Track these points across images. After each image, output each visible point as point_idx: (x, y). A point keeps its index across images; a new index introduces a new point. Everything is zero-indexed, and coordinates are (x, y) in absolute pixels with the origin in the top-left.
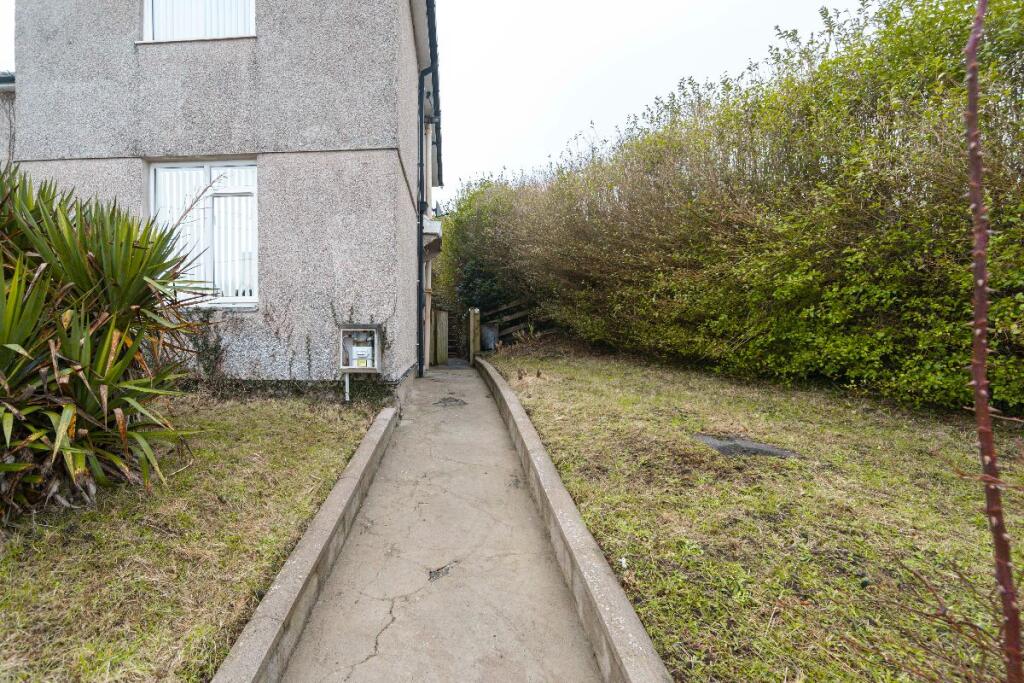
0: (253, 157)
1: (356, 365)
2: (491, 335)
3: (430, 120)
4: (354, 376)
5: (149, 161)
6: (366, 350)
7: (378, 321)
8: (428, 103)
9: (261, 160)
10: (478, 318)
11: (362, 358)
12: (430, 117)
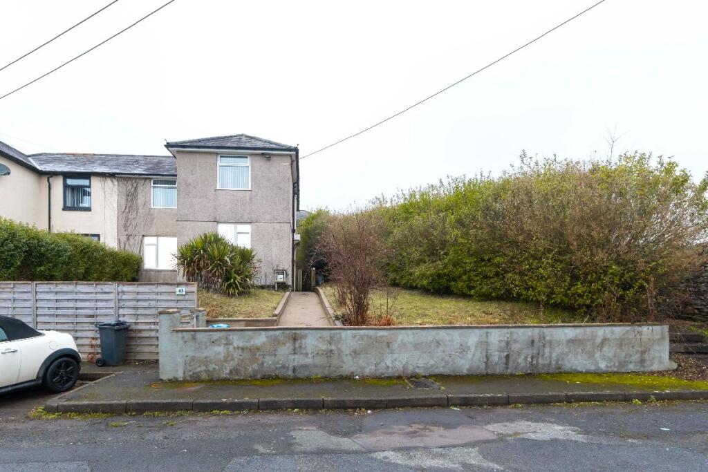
0: (250, 223)
1: (279, 280)
2: (320, 278)
3: (296, 194)
4: (278, 283)
5: (218, 222)
6: (282, 276)
7: (285, 269)
8: (296, 189)
9: (252, 224)
10: (315, 272)
11: (280, 278)
12: (296, 192)
